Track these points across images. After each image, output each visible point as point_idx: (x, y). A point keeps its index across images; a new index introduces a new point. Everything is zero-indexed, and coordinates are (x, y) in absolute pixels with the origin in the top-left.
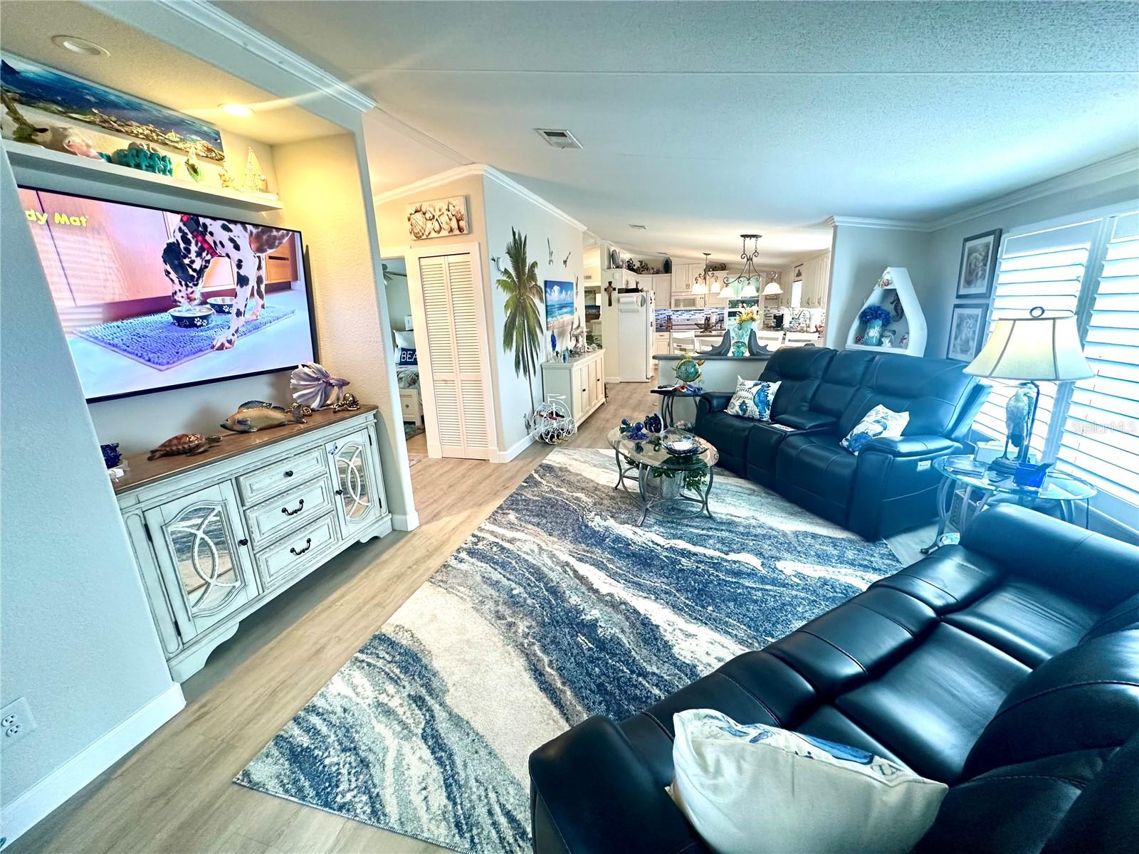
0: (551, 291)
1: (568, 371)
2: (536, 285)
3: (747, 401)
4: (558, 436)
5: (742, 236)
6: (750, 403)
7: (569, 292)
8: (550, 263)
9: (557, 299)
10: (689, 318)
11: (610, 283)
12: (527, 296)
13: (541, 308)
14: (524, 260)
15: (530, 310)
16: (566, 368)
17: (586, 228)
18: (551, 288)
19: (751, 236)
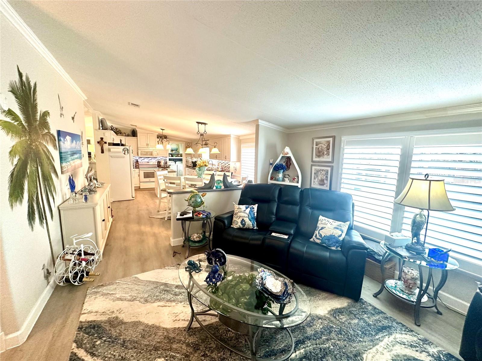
0: (64, 140)
1: (92, 209)
2: (50, 133)
3: (245, 219)
4: (87, 274)
5: (197, 122)
6: (247, 220)
7: (78, 142)
8: (61, 116)
9: (69, 147)
10: (148, 161)
11: (102, 139)
12: (39, 142)
13: (55, 154)
14: (35, 107)
15: (44, 156)
16: (88, 208)
17: (86, 98)
18: (65, 138)
19: (202, 123)
